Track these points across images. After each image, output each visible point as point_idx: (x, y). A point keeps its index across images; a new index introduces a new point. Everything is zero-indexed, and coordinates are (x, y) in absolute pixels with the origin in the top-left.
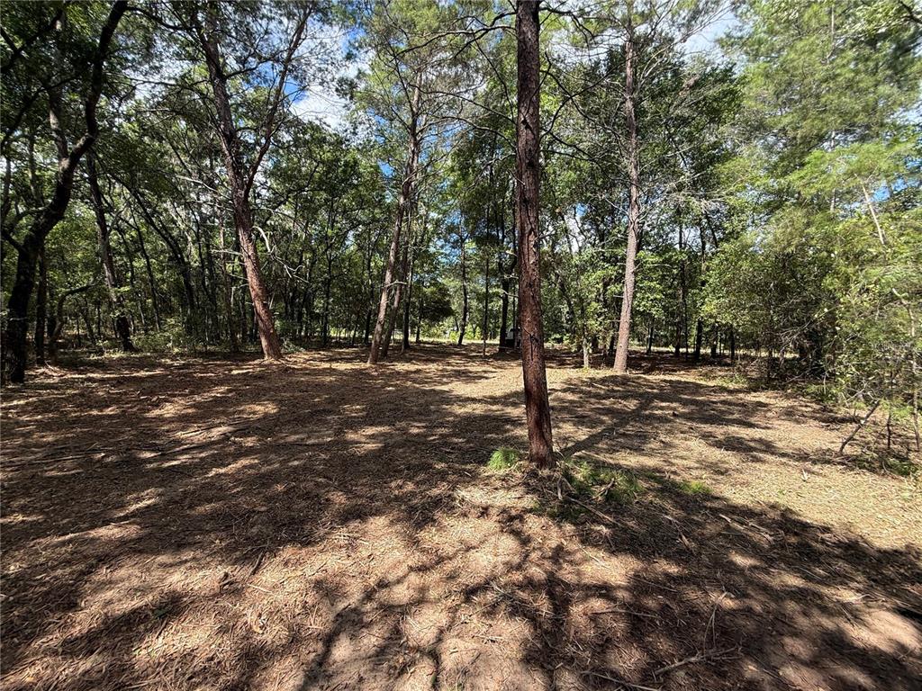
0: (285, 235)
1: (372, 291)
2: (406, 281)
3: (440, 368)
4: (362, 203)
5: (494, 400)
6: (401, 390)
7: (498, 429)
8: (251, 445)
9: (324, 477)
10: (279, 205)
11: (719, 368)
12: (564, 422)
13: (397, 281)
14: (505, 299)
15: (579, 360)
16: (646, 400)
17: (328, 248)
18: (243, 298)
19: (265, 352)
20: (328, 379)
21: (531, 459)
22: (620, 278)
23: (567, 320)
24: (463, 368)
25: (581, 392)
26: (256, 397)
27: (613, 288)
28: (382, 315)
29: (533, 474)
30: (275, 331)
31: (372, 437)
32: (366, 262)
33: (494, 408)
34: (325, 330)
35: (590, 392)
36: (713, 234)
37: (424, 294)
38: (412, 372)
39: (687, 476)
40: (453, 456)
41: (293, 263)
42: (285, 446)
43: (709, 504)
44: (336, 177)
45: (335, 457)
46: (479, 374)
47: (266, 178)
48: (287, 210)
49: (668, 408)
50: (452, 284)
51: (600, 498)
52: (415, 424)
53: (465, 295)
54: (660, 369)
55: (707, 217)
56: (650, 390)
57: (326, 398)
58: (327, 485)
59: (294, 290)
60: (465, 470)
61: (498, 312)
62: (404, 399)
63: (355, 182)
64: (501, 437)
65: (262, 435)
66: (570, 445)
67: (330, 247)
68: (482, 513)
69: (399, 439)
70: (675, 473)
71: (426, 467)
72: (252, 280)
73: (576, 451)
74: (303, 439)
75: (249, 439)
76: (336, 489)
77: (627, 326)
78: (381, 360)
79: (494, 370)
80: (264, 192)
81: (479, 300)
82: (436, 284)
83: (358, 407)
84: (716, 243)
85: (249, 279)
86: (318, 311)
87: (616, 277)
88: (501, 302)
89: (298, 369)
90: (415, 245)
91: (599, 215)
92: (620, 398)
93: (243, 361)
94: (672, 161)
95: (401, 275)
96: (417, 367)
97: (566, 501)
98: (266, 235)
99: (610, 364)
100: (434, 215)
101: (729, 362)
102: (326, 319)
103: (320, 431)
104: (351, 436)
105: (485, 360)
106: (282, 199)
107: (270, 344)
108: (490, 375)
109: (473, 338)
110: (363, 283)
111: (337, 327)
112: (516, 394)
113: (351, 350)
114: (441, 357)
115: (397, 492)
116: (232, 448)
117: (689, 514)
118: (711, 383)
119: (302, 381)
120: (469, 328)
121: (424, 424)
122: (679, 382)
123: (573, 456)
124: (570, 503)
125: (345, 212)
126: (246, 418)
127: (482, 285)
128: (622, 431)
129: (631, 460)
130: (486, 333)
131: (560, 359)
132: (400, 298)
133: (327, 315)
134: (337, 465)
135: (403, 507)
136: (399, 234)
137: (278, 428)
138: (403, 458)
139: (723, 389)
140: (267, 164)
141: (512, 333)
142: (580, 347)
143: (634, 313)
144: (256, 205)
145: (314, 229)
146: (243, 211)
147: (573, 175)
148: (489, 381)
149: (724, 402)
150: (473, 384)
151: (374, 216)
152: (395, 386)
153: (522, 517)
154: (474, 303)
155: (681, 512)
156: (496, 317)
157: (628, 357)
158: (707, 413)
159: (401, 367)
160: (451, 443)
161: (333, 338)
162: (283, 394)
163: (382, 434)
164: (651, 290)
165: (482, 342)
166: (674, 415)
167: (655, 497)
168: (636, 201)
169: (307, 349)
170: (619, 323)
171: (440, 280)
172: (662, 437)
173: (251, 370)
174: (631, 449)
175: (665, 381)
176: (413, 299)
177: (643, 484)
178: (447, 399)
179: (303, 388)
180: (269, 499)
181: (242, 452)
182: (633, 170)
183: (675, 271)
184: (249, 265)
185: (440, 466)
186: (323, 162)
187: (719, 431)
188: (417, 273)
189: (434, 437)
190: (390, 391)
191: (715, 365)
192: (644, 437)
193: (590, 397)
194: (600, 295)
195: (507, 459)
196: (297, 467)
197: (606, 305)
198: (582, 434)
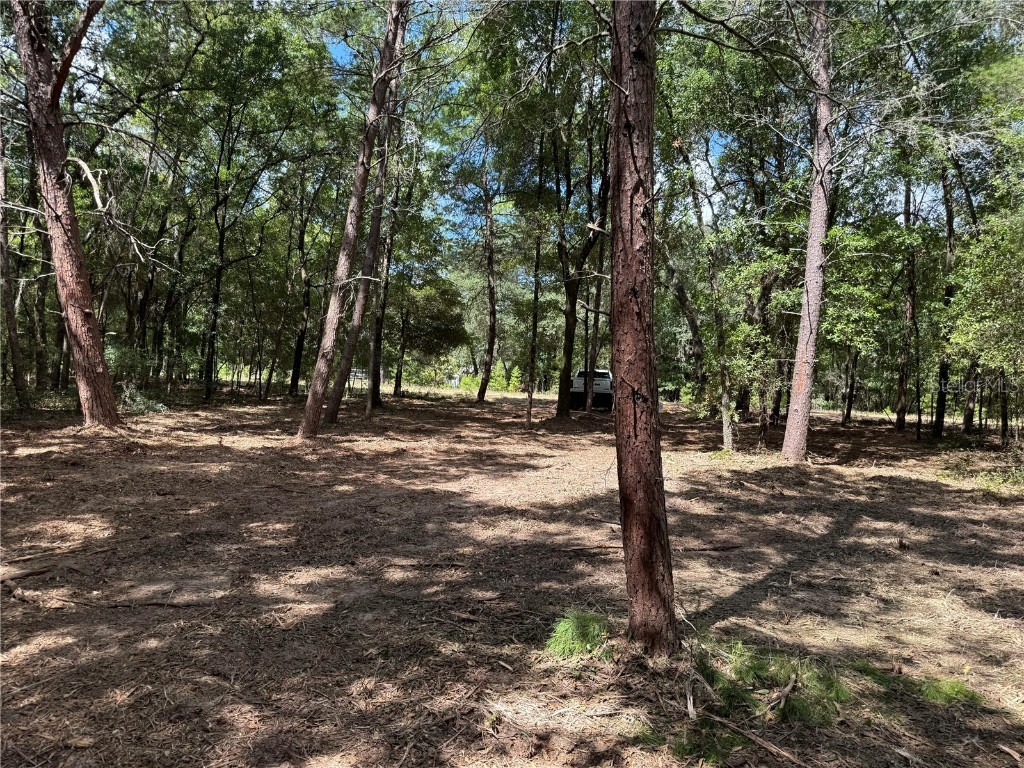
0: (132, 176)
1: (307, 294)
2: (377, 275)
3: (444, 446)
4: (289, 116)
5: (551, 513)
6: (366, 492)
7: (561, 572)
8: (58, 604)
9: (213, 675)
10: (121, 115)
11: (979, 454)
12: (691, 558)
13: (359, 276)
14: (571, 315)
15: (712, 434)
16: (847, 515)
17: (219, 204)
18: (42, 301)
19: (86, 412)
20: (214, 468)
21: (632, 634)
22: (794, 278)
23: (689, 357)
24: (487, 448)
25: (720, 498)
26: (68, 504)
27: (779, 296)
28: (328, 341)
29: (638, 665)
30: (106, 367)
31: (309, 589)
32: (295, 234)
33: (552, 528)
34: (209, 368)
35: (736, 499)
36: (968, 199)
37: (412, 301)
38: (387, 455)
39: (933, 669)
40: (474, 629)
41: (147, 232)
42: (131, 607)
43: (977, 724)
44: (240, 65)
45: (231, 632)
46: (520, 460)
47: (96, 60)
48: (137, 125)
49: (890, 532)
50: (466, 282)
51: (770, 715)
52: (398, 561)
53: (493, 304)
54: (870, 455)
55: (957, 166)
56: (852, 497)
57: (211, 508)
58: (220, 691)
59: (148, 287)
60: (499, 657)
61: (555, 338)
62: (373, 510)
63: (277, 75)
64: (567, 587)
65: (81, 585)
66: (703, 607)
67: (223, 202)
68: (539, 748)
69: (363, 592)
70: (908, 661)
71: (420, 651)
72: (63, 265)
73: (719, 618)
74: (165, 594)
75: (54, 593)
76: (239, 698)
77: (808, 370)
78: (323, 430)
79: (548, 452)
80: (91, 89)
81: (520, 314)
82: (435, 282)
83: (278, 526)
84: (975, 215)
85: (56, 263)
86: (194, 330)
87: (787, 274)
88: (561, 321)
89: (152, 448)
90: (395, 203)
91: (756, 156)
92: (797, 511)
93: (38, 428)
94: (893, 58)
95: (368, 262)
96: (397, 445)
97: (704, 722)
98: (95, 175)
99: (775, 443)
100: (433, 146)
101: (998, 441)
102: (212, 345)
103: (200, 577)
104: (265, 587)
105: (530, 431)
106: (128, 104)
107: (96, 396)
108: (542, 462)
109: (505, 389)
110: (288, 275)
111: (234, 362)
112: (593, 501)
113: (261, 409)
114: (443, 424)
115: (362, 705)
116: (18, 612)
117: (939, 744)
118: (967, 484)
119: (162, 473)
120: (498, 369)
121: (414, 562)
122: (908, 482)
123: (713, 628)
124: (713, 725)
125: (254, 133)
126: (49, 549)
127: (525, 286)
128: (803, 578)
129: (824, 636)
130: (532, 380)
131: (677, 433)
132: (365, 308)
133: (213, 337)
134: (238, 649)
135: (376, 736)
136: (365, 180)
137: (112, 570)
138: (375, 633)
139: (989, 497)
140: (100, 33)
141: (581, 381)
142: (715, 411)
143: (822, 344)
144: (75, 114)
145: (190, 167)
146: (48, 126)
147: (707, 77)
148: (539, 473)
149: (995, 523)
150: (507, 481)
151: (313, 145)
152: (354, 482)
153: (618, 755)
154: (508, 321)
155: (927, 740)
156: (551, 348)
157: (809, 430)
158: (963, 543)
159: (366, 444)
160: (470, 600)
161: (225, 384)
162: (122, 499)
163: (330, 584)
164: (854, 301)
165: (525, 395)
166: (902, 547)
167: (874, 710)
168: (826, 130)
169: (170, 405)
170: (792, 365)
171: (442, 274)
172: (881, 590)
173: (54, 449)
174: (823, 615)
175: (879, 478)
176: (390, 311)
177: (850, 684)
178: (457, 509)
179: (165, 486)
180: (98, 720)
181: (38, 621)
182: (822, 72)
183: (898, 266)
184: (56, 233)
185: (451, 648)
186: (213, 34)
187: (987, 578)
188: (398, 260)
189: (435, 588)
190: (343, 495)
191: (972, 449)
192: (845, 590)
193: (737, 509)
194: (753, 310)
195: (583, 634)
196: (154, 652)
197: (766, 331)
198: (727, 582)
